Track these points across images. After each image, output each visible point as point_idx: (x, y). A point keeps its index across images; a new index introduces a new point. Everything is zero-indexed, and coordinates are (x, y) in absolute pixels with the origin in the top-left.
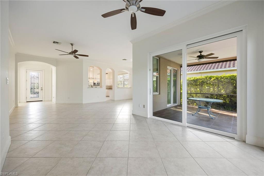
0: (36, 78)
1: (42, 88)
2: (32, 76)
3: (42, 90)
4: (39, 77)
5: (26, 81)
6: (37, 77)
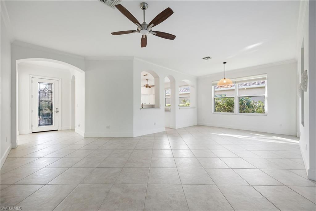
0: (47, 92)
1: (57, 109)
2: (41, 89)
3: (57, 112)
4: (53, 91)
5: (31, 96)
6: (49, 91)
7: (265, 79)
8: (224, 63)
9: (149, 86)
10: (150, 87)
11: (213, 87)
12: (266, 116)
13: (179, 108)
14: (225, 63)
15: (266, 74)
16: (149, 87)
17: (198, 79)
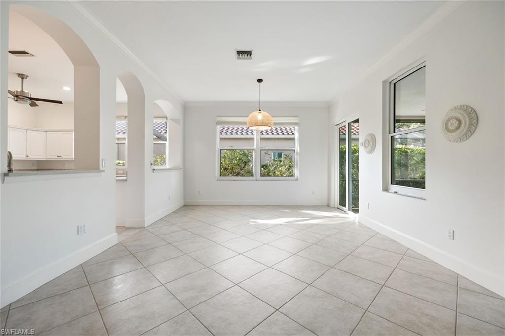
7: (296, 124)
8: (258, 80)
9: (31, 99)
10: (33, 101)
11: (219, 128)
12: (297, 180)
13: (154, 170)
14: (260, 81)
15: (298, 116)
16: (29, 102)
17: (186, 108)
